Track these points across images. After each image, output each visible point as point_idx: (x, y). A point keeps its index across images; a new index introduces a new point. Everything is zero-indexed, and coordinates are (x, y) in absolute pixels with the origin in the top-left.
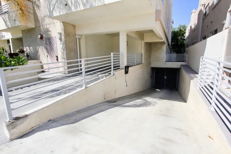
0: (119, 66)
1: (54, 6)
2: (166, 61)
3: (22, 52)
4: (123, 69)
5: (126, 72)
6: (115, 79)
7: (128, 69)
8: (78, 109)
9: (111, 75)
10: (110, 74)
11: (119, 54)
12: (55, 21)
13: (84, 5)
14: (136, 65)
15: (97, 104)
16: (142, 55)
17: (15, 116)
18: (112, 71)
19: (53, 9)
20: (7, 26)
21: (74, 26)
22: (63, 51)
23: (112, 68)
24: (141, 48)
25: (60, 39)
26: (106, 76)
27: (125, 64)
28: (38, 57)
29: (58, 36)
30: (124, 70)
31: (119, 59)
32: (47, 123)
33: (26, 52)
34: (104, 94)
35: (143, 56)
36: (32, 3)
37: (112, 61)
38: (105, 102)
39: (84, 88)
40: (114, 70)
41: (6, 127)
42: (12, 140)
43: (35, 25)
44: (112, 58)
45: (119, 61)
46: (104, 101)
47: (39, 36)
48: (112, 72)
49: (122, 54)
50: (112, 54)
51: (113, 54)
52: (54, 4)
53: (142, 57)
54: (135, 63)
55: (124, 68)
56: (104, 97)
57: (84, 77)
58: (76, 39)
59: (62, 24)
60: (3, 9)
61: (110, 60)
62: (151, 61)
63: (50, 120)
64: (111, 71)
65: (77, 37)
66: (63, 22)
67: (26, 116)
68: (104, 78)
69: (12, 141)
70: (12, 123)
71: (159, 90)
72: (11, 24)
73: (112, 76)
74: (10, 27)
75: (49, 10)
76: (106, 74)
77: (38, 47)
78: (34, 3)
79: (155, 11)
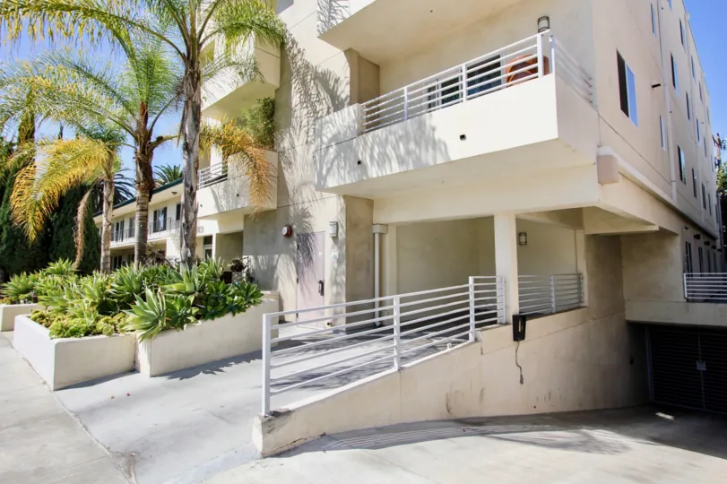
0: (495, 315)
1: (332, 164)
2: (688, 300)
3: (239, 267)
4: (507, 324)
5: (519, 335)
6: (482, 354)
7: (524, 325)
8: (380, 424)
9: (468, 342)
10: (466, 337)
11: (494, 280)
12: (326, 195)
13: (401, 161)
14: (557, 313)
15: (427, 421)
16: (579, 276)
17: (273, 408)
18: (472, 329)
19: (329, 170)
20: (218, 208)
21: (370, 203)
22: (336, 265)
23: (472, 321)
24: (573, 257)
25: (333, 238)
26: (454, 343)
27: (515, 309)
28: (274, 282)
29: (330, 231)
30: (510, 328)
31: (494, 294)
32: (318, 439)
33: (246, 269)
34: (447, 395)
35: (585, 282)
36: (278, 152)
37: (472, 299)
38: (450, 421)
39: (395, 369)
40: (477, 326)
41: (260, 427)
42: (264, 456)
43: (278, 204)
44: (471, 292)
45: (494, 301)
46: (445, 415)
47: (285, 230)
48: (471, 333)
49: (502, 278)
50: (471, 279)
51: (476, 281)
52: (330, 161)
53: (580, 283)
54: (553, 306)
55: (511, 320)
56: (447, 406)
57: (398, 342)
58: (372, 237)
59: (342, 200)
60: (212, 169)
61: (467, 297)
62: (626, 298)
63: (324, 435)
64: (468, 328)
65: (377, 229)
66: (344, 197)
67: (288, 413)
68: (448, 350)
69: (264, 458)
70: (270, 420)
71: (669, 417)
72: (228, 202)
73: (472, 343)
74: (225, 210)
75: (319, 174)
76: (453, 338)
77: (277, 256)
78: (281, 153)
79: (594, 159)
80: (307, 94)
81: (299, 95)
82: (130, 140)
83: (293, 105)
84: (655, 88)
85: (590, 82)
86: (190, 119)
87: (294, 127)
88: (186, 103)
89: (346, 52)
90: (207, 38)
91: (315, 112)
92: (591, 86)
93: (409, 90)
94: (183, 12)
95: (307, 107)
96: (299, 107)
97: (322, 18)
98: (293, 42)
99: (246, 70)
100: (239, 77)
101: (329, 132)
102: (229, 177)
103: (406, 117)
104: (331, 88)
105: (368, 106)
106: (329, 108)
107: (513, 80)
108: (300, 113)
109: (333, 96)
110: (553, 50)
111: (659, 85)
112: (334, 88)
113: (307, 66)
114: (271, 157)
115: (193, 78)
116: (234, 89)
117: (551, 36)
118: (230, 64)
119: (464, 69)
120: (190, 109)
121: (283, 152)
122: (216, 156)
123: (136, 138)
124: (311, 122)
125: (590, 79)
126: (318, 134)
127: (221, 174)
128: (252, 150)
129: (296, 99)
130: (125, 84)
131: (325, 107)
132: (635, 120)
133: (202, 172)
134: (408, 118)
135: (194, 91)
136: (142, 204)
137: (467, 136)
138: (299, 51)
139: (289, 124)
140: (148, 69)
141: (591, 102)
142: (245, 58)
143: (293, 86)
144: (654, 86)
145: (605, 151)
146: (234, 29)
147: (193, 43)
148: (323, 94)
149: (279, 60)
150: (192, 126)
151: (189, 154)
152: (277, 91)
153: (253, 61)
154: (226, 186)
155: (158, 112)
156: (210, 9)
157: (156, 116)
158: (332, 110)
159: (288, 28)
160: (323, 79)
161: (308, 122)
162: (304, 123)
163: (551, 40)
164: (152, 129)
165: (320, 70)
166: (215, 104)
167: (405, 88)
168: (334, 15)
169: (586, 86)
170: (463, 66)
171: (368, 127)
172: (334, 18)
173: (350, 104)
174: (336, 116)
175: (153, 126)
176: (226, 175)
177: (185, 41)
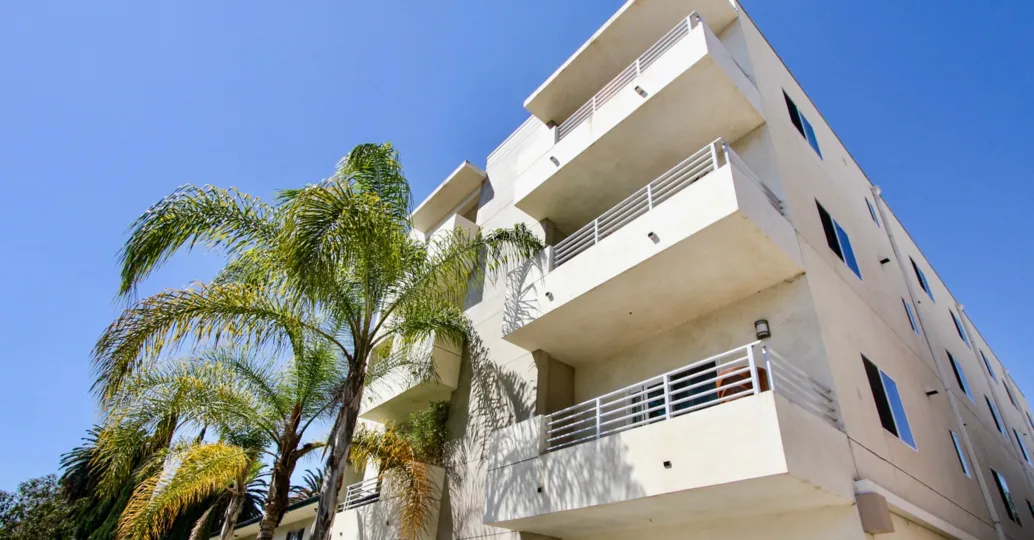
1: (506, 489)
12: (499, 530)
19: (501, 498)
36: (446, 468)
43: (437, 537)
52: (504, 485)
60: (364, 485)
66: (521, 532)
72: (373, 532)
75: (490, 501)
78: (450, 470)
79: (852, 498)
80: (487, 399)
81: (478, 399)
82: (274, 447)
83: (470, 411)
84: (932, 396)
85: (830, 396)
86: (342, 429)
87: (467, 438)
88: (342, 409)
89: (534, 353)
90: (380, 338)
91: (495, 421)
92: (831, 401)
93: (603, 401)
94: (359, 313)
95: (485, 414)
96: (476, 413)
97: (508, 318)
98: (478, 340)
99: (420, 370)
100: (412, 376)
101: (507, 447)
102: (381, 497)
103: (598, 434)
104: (515, 393)
105: (554, 418)
106: (511, 416)
107: (725, 395)
108: (477, 420)
109: (517, 401)
110: (768, 362)
111: (935, 392)
112: (518, 393)
113: (490, 366)
114: (436, 473)
115: (355, 382)
116: (405, 389)
117: (764, 347)
118: (404, 363)
119: (665, 380)
120: (345, 417)
121: (453, 468)
122: (372, 469)
123: (280, 445)
124: (488, 433)
125: (829, 392)
126: (495, 449)
127: (374, 492)
128: (411, 464)
129: (474, 403)
130: (285, 383)
131: (507, 415)
132: (908, 439)
133: (351, 488)
134: (602, 436)
135: (354, 396)
136: (267, 529)
137: (672, 462)
138: (483, 350)
139: (462, 434)
140: (312, 368)
141: (835, 420)
142: (421, 357)
143: (472, 389)
144: (929, 394)
145: (866, 486)
146: (413, 327)
147: (363, 343)
148: (505, 399)
149: (460, 358)
150: (343, 435)
151: (332, 472)
152: (454, 393)
153: (429, 360)
154: (375, 508)
155: (313, 414)
156: (387, 310)
157: (309, 419)
158: (514, 418)
159: (473, 325)
160: (507, 382)
161: (485, 432)
162: (481, 433)
163: (764, 352)
164: (301, 435)
165: (504, 372)
166: (380, 406)
167: (598, 399)
168: (520, 316)
169: (825, 401)
170: (665, 377)
171: (553, 444)
172: (520, 319)
173: (536, 414)
174: (516, 428)
175: (302, 432)
176: (378, 495)
177: (355, 342)
